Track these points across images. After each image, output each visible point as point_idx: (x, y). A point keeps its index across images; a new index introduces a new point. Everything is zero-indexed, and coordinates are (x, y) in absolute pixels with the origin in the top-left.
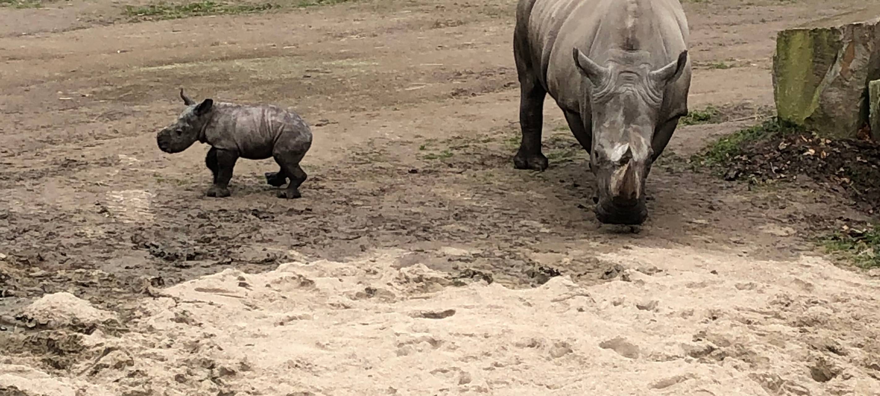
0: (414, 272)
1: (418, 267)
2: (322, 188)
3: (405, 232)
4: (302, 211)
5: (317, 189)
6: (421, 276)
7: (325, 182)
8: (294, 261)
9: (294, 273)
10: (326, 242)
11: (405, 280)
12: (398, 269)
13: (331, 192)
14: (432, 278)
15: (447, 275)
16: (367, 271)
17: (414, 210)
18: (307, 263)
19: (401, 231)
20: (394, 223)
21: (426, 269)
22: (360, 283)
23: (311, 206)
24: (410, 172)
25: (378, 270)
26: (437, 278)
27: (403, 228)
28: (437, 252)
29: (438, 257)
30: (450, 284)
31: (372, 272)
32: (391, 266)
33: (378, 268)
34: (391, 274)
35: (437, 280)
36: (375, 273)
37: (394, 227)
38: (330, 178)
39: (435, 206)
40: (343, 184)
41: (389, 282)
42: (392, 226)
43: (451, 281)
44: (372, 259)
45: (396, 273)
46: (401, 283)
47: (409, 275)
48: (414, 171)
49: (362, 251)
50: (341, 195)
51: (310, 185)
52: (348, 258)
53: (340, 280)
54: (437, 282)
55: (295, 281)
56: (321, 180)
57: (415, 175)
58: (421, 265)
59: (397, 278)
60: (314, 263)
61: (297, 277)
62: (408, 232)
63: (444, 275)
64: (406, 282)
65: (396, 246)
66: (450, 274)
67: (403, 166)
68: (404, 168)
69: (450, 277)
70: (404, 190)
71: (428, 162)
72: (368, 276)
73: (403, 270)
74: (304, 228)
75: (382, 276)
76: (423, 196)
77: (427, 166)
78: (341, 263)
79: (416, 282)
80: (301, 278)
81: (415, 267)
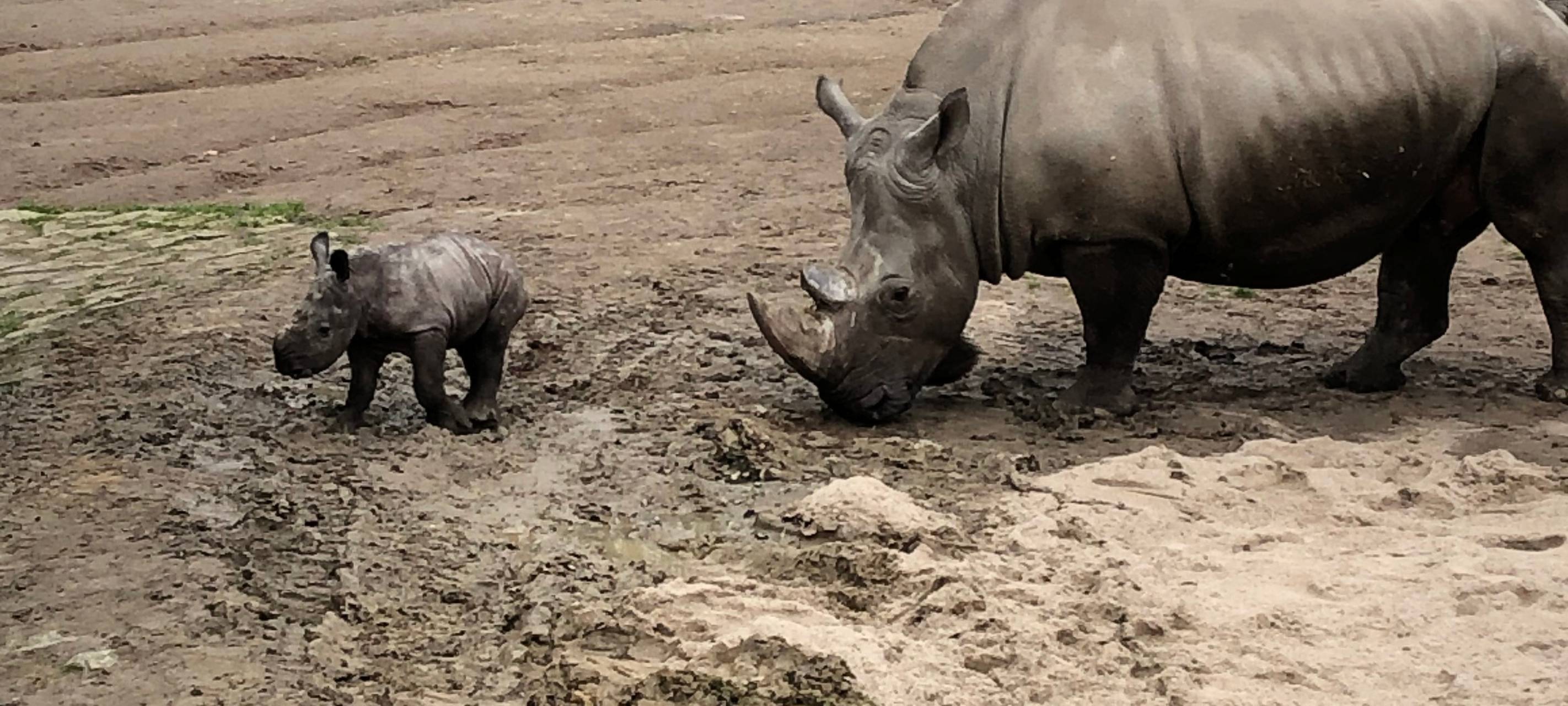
0: (1488, 464)
1: (1498, 455)
2: (1323, 307)
3: (1474, 391)
4: (1286, 348)
5: (1314, 309)
6: (1503, 472)
7: (1326, 296)
8: (1271, 436)
9: (1269, 458)
10: (1328, 404)
11: (1472, 478)
12: (1461, 458)
13: (1338, 314)
14: (1521, 478)
15: (1551, 473)
16: (1403, 460)
17: (1490, 352)
18: (1294, 442)
19: (1465, 388)
20: (1452, 374)
21: (1511, 459)
22: (1389, 480)
23: (1301, 338)
24: (1484, 283)
25: (1422, 459)
26: (1532, 477)
27: (1470, 384)
28: (1531, 430)
29: (1535, 438)
30: (1556, 489)
31: (1411, 461)
32: (1447, 452)
33: (1423, 455)
34: (1447, 466)
35: (1532, 481)
36: (1417, 463)
37: (1453, 382)
38: (1338, 290)
39: (1529, 346)
40: (1361, 299)
41: (1442, 480)
42: (1450, 379)
43: (1558, 483)
44: (1413, 438)
45: (1456, 465)
46: (1465, 484)
47: (1479, 469)
48: (1491, 282)
49: (1394, 422)
50: (1358, 321)
51: (1301, 301)
52: (1366, 435)
53: (1353, 474)
54: (1532, 484)
55: (1272, 473)
56: (1321, 293)
57: (1495, 287)
58: (1501, 451)
59: (1457, 475)
60: (1307, 440)
61: (1275, 465)
62: (1479, 392)
63: (1544, 473)
64: (1473, 482)
65: (1456, 416)
66: (1556, 471)
67: (1471, 271)
68: (1472, 275)
69: (1555, 475)
70: (1473, 315)
71: (1518, 266)
72: (1404, 469)
73: (1468, 458)
74: (1287, 378)
75: (1429, 469)
76: (1508, 327)
77: (1515, 274)
78: (1356, 444)
79: (1493, 482)
80: (1283, 468)
81: (1491, 456)
